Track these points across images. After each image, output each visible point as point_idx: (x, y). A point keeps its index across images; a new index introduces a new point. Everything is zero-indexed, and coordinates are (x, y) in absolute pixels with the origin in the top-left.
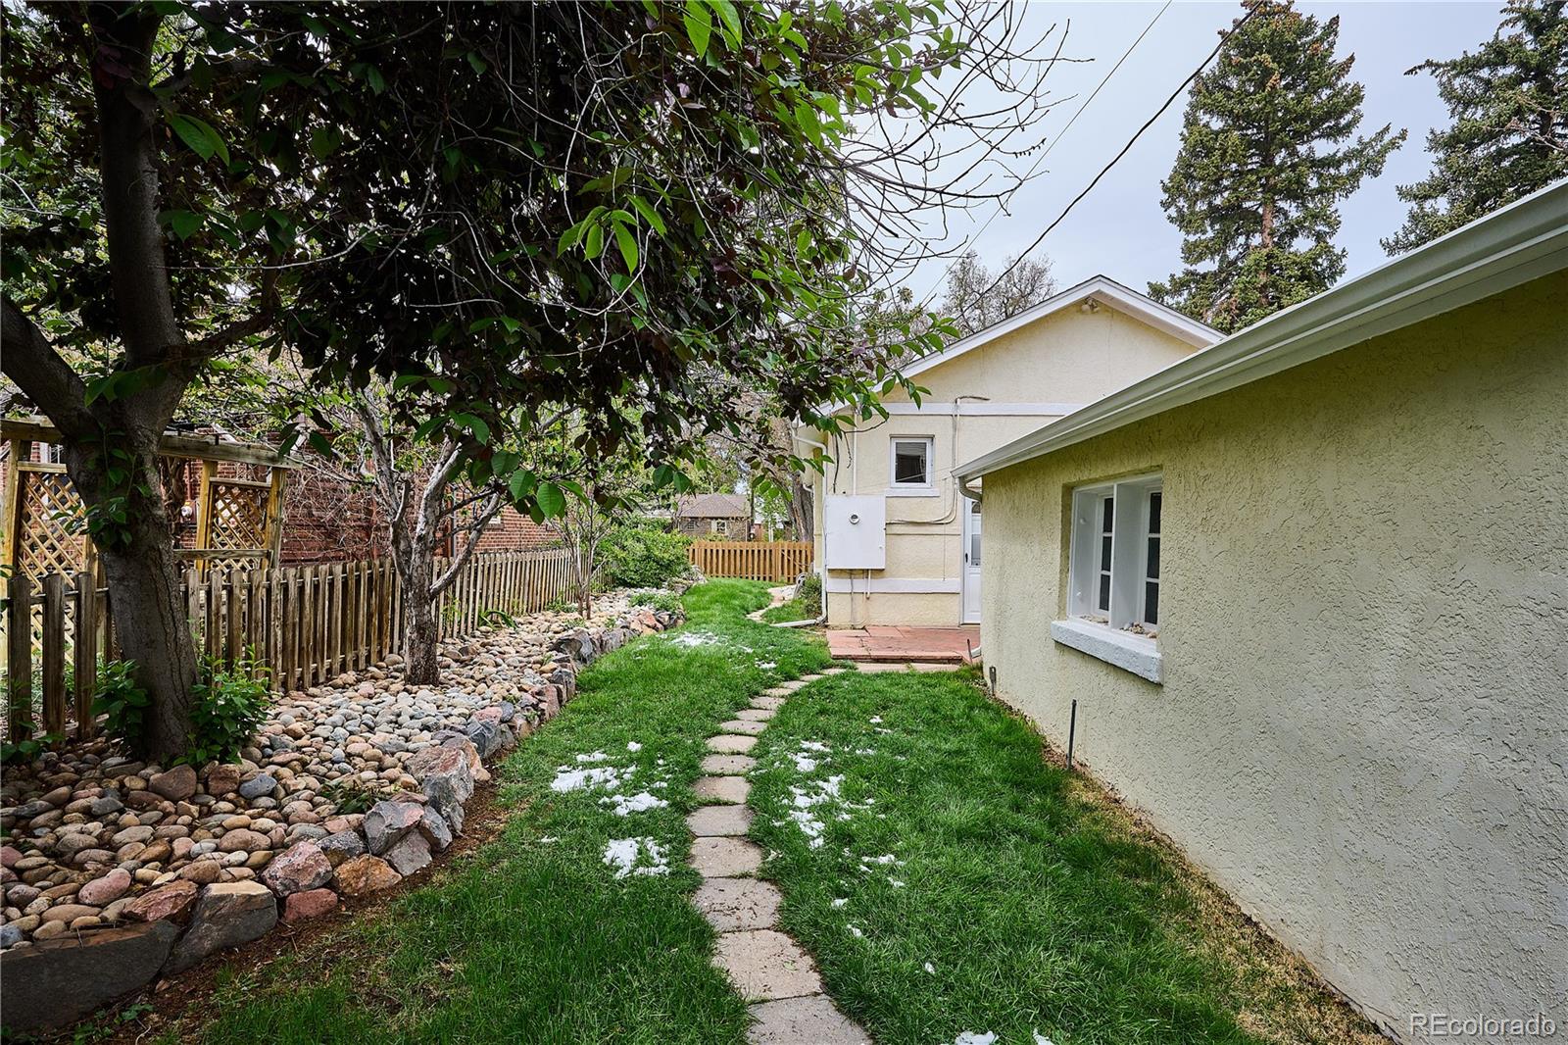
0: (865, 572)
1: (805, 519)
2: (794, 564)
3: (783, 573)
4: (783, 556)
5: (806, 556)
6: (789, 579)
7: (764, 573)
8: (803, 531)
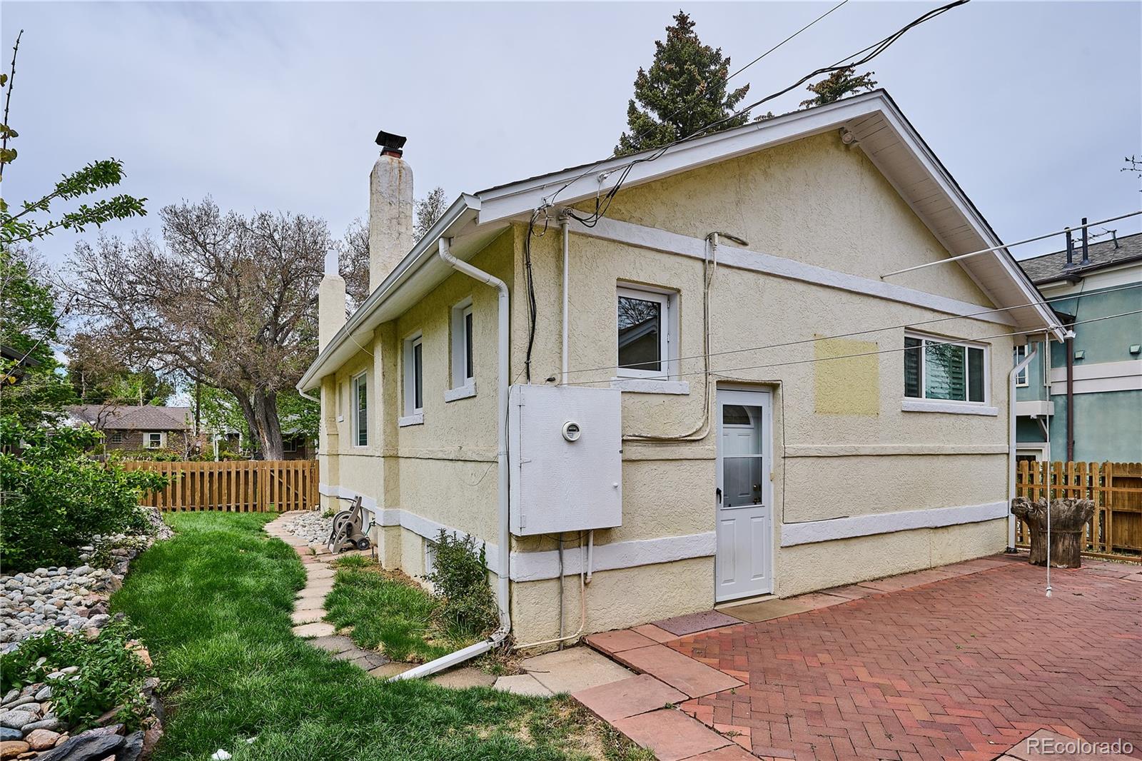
0: (582, 538)
1: (270, 431)
2: (287, 487)
3: (272, 500)
4: (272, 477)
5: (304, 477)
6: (280, 506)
7: (246, 501)
8: (268, 444)
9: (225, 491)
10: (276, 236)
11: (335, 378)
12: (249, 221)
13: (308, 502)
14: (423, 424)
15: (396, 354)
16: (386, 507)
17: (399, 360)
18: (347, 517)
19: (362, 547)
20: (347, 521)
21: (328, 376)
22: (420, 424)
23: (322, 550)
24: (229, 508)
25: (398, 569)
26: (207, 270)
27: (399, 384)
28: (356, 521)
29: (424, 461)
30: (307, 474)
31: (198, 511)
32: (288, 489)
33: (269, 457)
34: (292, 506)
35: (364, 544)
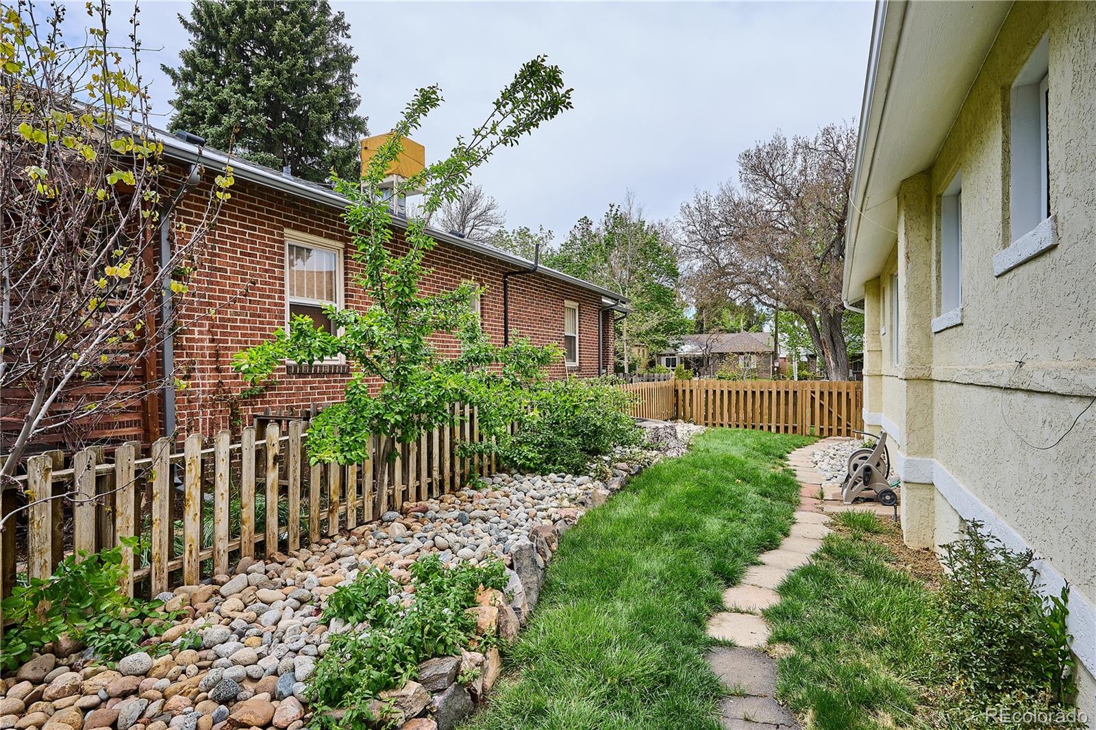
1: (835, 351)
2: (829, 411)
3: (813, 423)
4: (813, 399)
5: (848, 401)
6: (822, 430)
7: (786, 422)
8: (833, 364)
9: (766, 411)
10: (841, 148)
11: (879, 282)
12: (812, 141)
13: (852, 429)
14: (961, 324)
15: (930, 221)
16: (909, 454)
17: (934, 230)
18: (865, 458)
19: (885, 501)
20: (865, 463)
21: (872, 280)
22: (956, 326)
23: (834, 495)
24: (770, 428)
25: (927, 549)
26: (776, 201)
27: (934, 267)
28: (878, 465)
29: (962, 388)
30: (852, 396)
31: (726, 428)
32: (830, 412)
33: (833, 376)
34: (835, 431)
35: (888, 498)
